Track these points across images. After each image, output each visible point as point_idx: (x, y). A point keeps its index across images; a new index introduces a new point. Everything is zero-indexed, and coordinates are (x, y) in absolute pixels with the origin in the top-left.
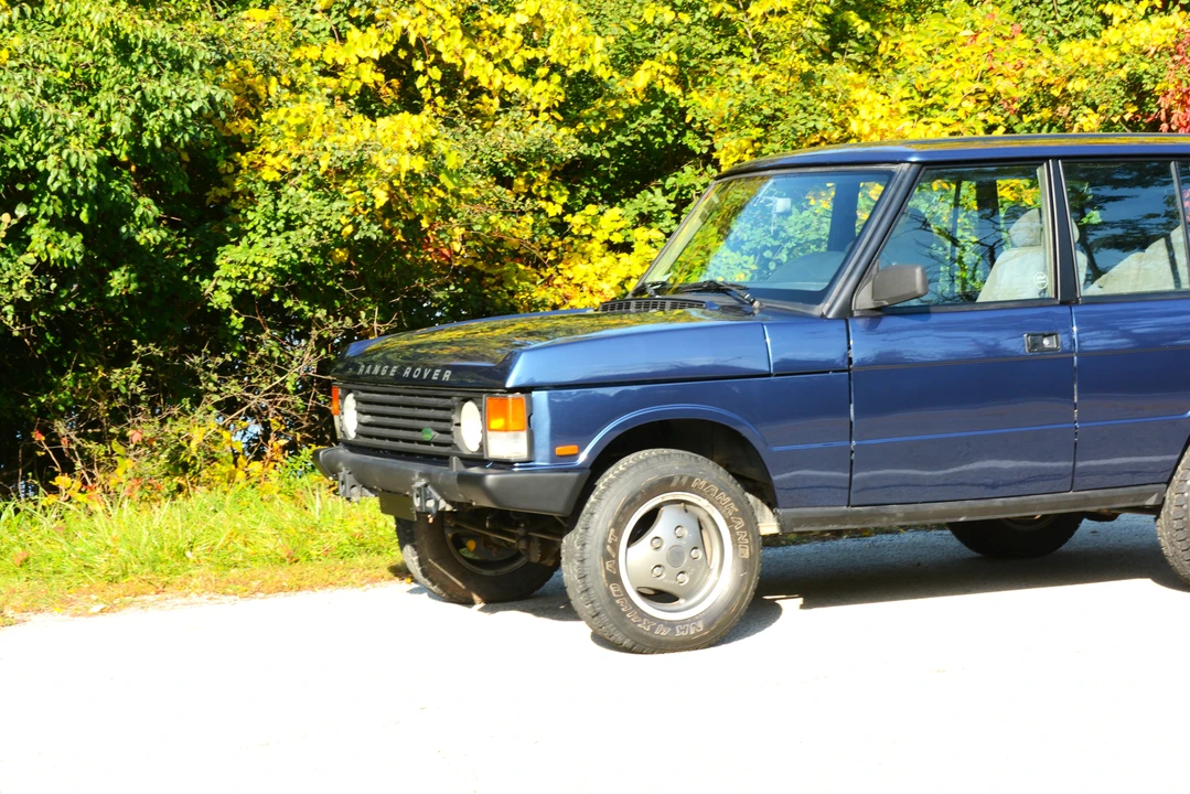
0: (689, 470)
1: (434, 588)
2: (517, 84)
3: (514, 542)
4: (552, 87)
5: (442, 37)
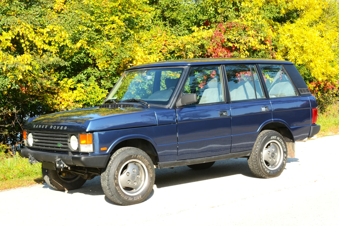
0: (136, 153)
1: (54, 187)
2: (46, 47)
3: (84, 175)
4: (56, 47)
5: (29, 33)
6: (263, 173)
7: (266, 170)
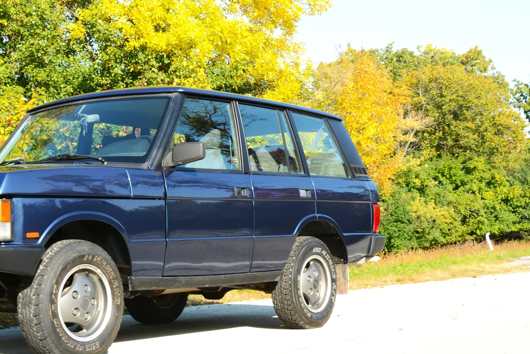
0: (92, 251)
6: (301, 318)
7: (305, 311)
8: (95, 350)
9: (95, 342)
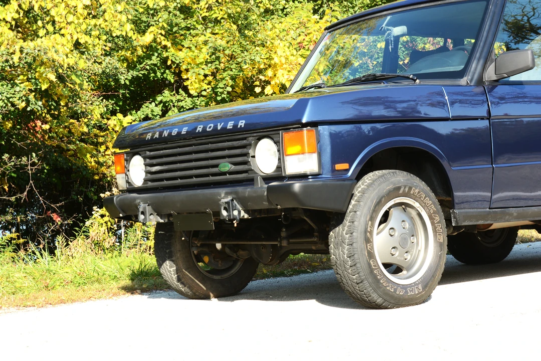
0: (409, 182)
5: (53, 7)
8: (418, 294)
9: (418, 284)
